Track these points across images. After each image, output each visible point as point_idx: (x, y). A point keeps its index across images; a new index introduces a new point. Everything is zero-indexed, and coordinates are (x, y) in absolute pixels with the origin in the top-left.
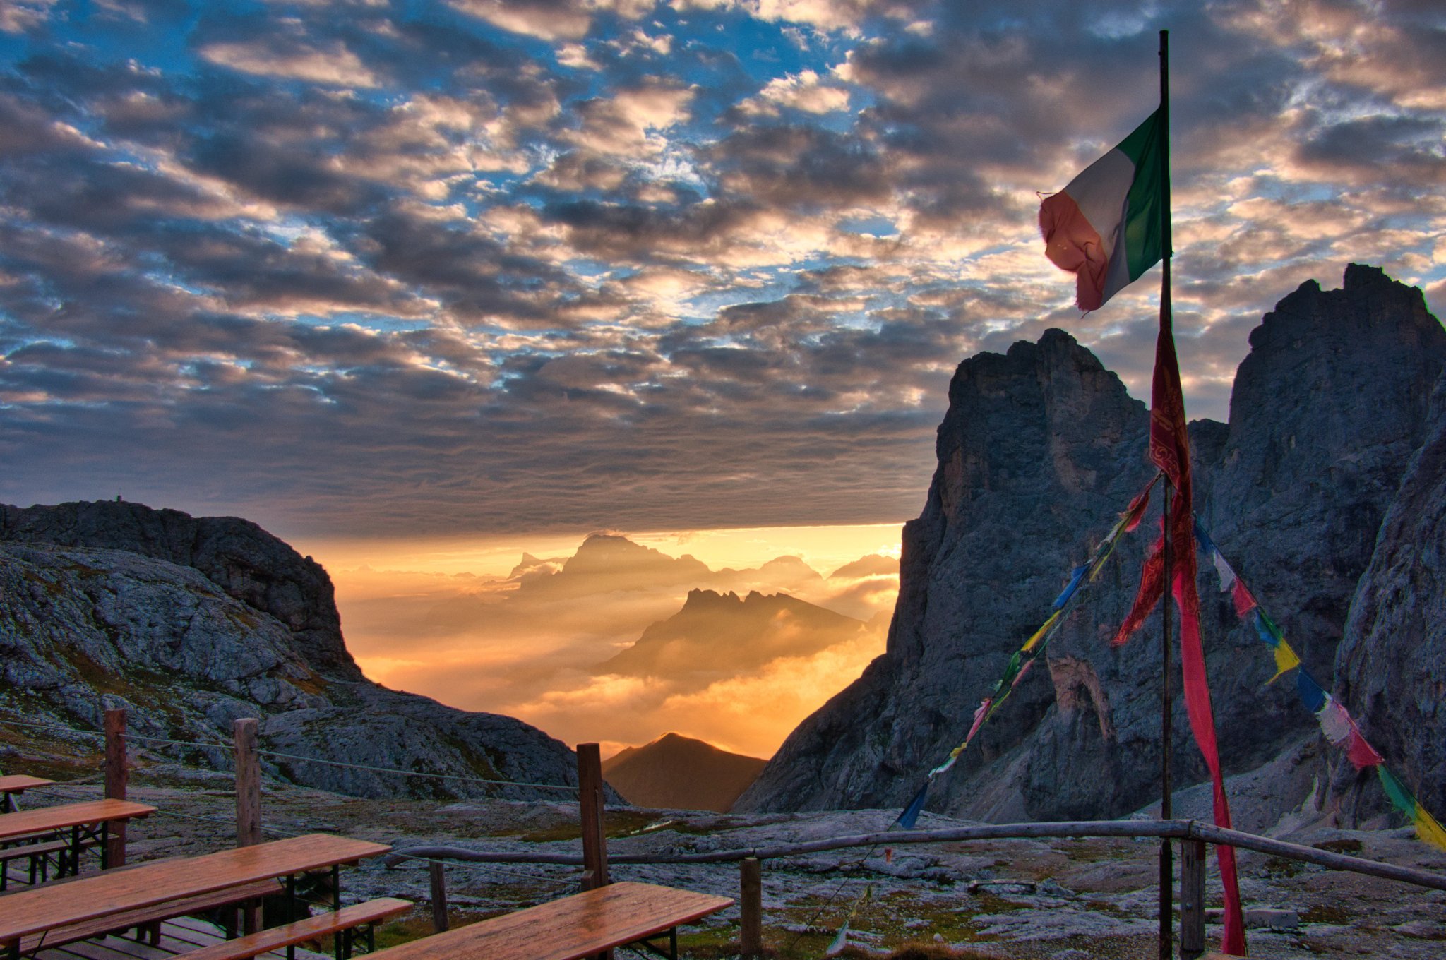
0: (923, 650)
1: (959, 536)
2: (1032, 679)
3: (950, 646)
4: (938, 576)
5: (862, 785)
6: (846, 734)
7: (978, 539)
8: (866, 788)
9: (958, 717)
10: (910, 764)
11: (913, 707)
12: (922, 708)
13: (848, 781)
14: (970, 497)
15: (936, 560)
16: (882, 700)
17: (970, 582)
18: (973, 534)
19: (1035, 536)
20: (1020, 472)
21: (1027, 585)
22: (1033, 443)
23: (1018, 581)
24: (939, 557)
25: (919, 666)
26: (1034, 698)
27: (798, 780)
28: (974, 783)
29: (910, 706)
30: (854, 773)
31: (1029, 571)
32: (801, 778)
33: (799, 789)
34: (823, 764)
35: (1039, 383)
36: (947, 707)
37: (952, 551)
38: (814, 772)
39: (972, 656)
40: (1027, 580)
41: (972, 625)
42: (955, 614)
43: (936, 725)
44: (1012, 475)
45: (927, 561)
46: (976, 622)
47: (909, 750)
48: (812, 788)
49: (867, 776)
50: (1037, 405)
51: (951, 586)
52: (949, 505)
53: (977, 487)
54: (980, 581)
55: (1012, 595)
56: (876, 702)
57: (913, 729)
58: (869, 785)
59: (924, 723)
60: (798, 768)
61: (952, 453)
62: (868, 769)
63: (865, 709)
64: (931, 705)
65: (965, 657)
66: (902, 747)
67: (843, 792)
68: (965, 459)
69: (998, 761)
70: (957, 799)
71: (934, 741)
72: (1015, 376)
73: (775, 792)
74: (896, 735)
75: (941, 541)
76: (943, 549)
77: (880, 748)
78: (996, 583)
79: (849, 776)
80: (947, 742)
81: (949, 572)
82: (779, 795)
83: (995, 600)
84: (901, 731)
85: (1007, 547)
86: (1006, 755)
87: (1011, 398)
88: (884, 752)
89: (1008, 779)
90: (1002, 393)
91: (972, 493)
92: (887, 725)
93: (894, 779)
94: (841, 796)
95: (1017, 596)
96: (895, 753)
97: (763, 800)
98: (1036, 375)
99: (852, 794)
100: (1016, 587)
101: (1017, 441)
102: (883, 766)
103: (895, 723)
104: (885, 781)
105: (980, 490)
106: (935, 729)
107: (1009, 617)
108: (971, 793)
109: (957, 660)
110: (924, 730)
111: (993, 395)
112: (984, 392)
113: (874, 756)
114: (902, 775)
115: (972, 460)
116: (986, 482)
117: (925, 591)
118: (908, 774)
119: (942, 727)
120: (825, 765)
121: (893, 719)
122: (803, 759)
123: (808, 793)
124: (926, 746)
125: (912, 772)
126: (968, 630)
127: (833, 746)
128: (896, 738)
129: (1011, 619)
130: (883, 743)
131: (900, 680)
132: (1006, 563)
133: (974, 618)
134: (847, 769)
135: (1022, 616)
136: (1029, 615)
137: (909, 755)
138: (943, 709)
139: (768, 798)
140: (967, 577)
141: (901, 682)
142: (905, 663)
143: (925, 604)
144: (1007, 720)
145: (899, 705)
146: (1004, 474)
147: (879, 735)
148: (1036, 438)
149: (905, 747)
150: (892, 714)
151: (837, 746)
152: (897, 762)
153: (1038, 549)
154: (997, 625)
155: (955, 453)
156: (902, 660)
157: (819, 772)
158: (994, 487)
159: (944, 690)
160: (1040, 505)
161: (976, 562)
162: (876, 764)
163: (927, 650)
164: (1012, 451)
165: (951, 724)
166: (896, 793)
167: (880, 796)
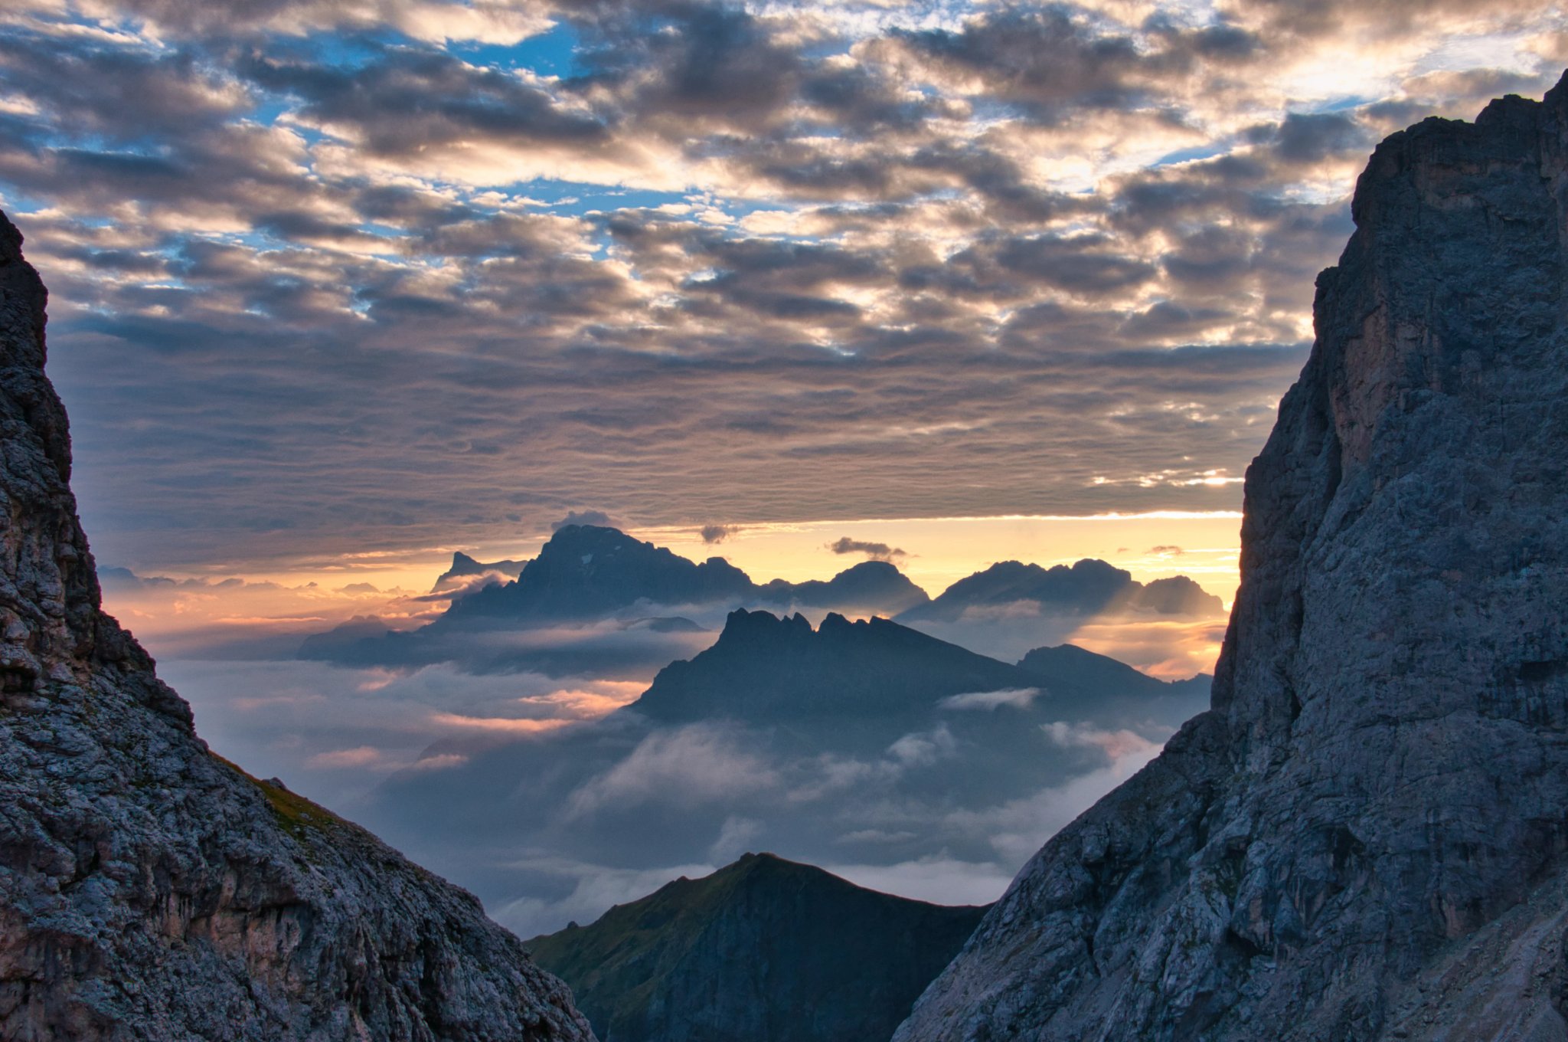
0: (1297, 709)
1: (1378, 483)
2: (1541, 772)
3: (1364, 699)
4: (1330, 561)
5: (1193, 975)
6: (1141, 868)
7: (1421, 489)
8: (1201, 981)
9: (1391, 842)
10: (1289, 935)
11: (1292, 819)
12: (1311, 821)
13: (1164, 964)
14: (1402, 404)
15: (1323, 531)
16: (1207, 804)
17: (1405, 572)
18: (1408, 479)
19: (1537, 485)
20: (1505, 358)
21: (1523, 583)
22: (1532, 300)
23: (1503, 574)
24: (1328, 525)
25: (1289, 738)
26: (1548, 808)
27: (1051, 957)
28: (1437, 979)
29: (1285, 816)
30: (1175, 950)
31: (1526, 553)
32: (1055, 953)
33: (1052, 975)
34: (1095, 925)
35: (1545, 181)
36: (1363, 821)
37: (1360, 512)
38: (1079, 942)
39: (1411, 720)
40: (1524, 572)
41: (1411, 659)
42: (1371, 637)
43: (1341, 856)
44: (1488, 363)
45: (1302, 533)
46: (1418, 654)
47: (1285, 904)
48: (1077, 974)
49: (1201, 956)
50: (1542, 222)
51: (1362, 582)
52: (1352, 424)
53: (1417, 385)
54: (1426, 571)
55: (1494, 600)
56: (1197, 806)
57: (1292, 863)
58: (1207, 973)
59: (1315, 853)
60: (1049, 934)
61: (1362, 319)
62: (1203, 941)
63: (1175, 818)
64: (1329, 816)
65: (1396, 722)
66: (1270, 899)
67: (1154, 987)
68: (1393, 329)
69: (1482, 936)
70: (1403, 1014)
71: (1337, 888)
72: (1495, 167)
73: (1007, 982)
74: (1259, 874)
75: (1330, 494)
76: (1338, 507)
77: (1223, 900)
78: (1457, 575)
79: (1164, 954)
80: (1366, 891)
81: (1355, 553)
82: (1016, 987)
83: (1457, 609)
84: (1268, 865)
85: (1479, 505)
86: (1497, 924)
87: (1485, 209)
88: (1231, 906)
89: (1517, 978)
90: (1467, 201)
91: (1406, 396)
92: (1235, 853)
93: (1255, 961)
94: (1150, 995)
95: (1502, 603)
96: (1255, 912)
97: (984, 996)
98: (1539, 165)
99: (1173, 994)
100: (1500, 583)
101: (1498, 294)
102: (1230, 935)
103: (1253, 849)
104: (1234, 967)
105: (1423, 393)
106: (1339, 864)
107: (1488, 644)
108: (1433, 1001)
109: (1379, 728)
110: (1316, 866)
111: (1448, 206)
112: (1431, 199)
113: (1212, 916)
114: (1270, 954)
115: (1406, 332)
116: (1435, 375)
117: (1297, 593)
118: (1283, 953)
119: (1352, 860)
120: (1101, 928)
121: (1249, 841)
122: (1058, 915)
123: (1071, 984)
124: (1319, 901)
125: (1291, 950)
126: (1402, 668)
127: (1115, 890)
128: (1257, 880)
129: (1492, 647)
130: (1227, 888)
131: (1244, 764)
132: (1479, 536)
133: (1416, 644)
134: (1157, 940)
135: (1516, 643)
136: (1530, 640)
137: (1285, 912)
138: (1356, 824)
139: (992, 992)
140: (1397, 563)
141: (1249, 769)
142: (1257, 730)
143: (1298, 617)
144: (1493, 853)
145: (1260, 813)
146: (1471, 359)
147: (1217, 872)
148: (1538, 290)
149: (1277, 900)
150: (1246, 831)
151: (1123, 891)
152: (1261, 927)
153: (1547, 508)
154: (1464, 660)
155: (1371, 319)
156: (1249, 725)
157: (1089, 941)
158: (1450, 386)
159: (1357, 788)
160: (1548, 422)
161: (1417, 532)
162: (1217, 931)
163: (1308, 707)
164: (1488, 314)
165: (1373, 856)
166: (1261, 992)
167: (1228, 997)
